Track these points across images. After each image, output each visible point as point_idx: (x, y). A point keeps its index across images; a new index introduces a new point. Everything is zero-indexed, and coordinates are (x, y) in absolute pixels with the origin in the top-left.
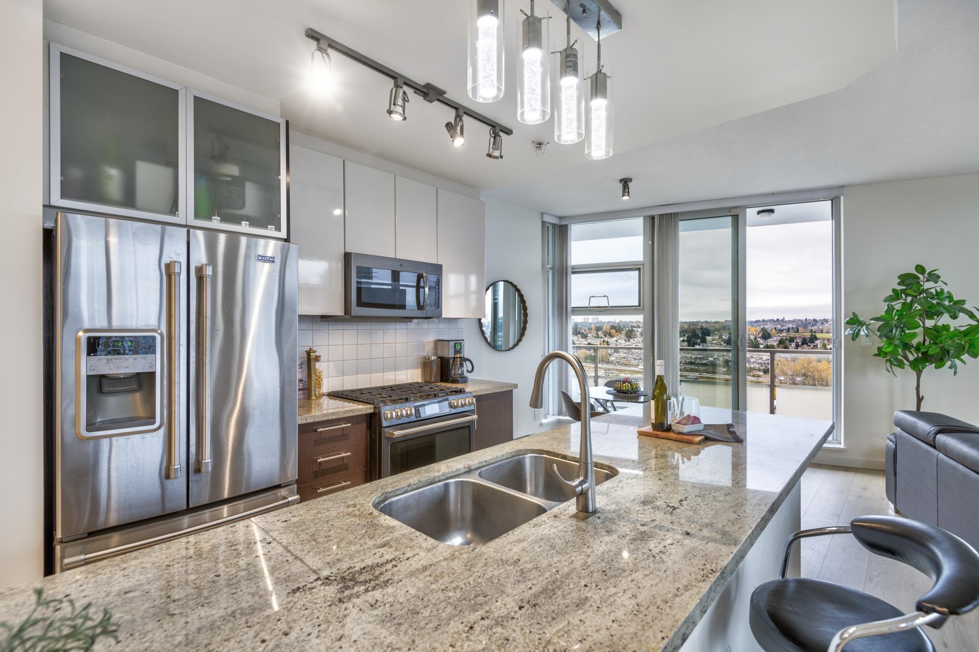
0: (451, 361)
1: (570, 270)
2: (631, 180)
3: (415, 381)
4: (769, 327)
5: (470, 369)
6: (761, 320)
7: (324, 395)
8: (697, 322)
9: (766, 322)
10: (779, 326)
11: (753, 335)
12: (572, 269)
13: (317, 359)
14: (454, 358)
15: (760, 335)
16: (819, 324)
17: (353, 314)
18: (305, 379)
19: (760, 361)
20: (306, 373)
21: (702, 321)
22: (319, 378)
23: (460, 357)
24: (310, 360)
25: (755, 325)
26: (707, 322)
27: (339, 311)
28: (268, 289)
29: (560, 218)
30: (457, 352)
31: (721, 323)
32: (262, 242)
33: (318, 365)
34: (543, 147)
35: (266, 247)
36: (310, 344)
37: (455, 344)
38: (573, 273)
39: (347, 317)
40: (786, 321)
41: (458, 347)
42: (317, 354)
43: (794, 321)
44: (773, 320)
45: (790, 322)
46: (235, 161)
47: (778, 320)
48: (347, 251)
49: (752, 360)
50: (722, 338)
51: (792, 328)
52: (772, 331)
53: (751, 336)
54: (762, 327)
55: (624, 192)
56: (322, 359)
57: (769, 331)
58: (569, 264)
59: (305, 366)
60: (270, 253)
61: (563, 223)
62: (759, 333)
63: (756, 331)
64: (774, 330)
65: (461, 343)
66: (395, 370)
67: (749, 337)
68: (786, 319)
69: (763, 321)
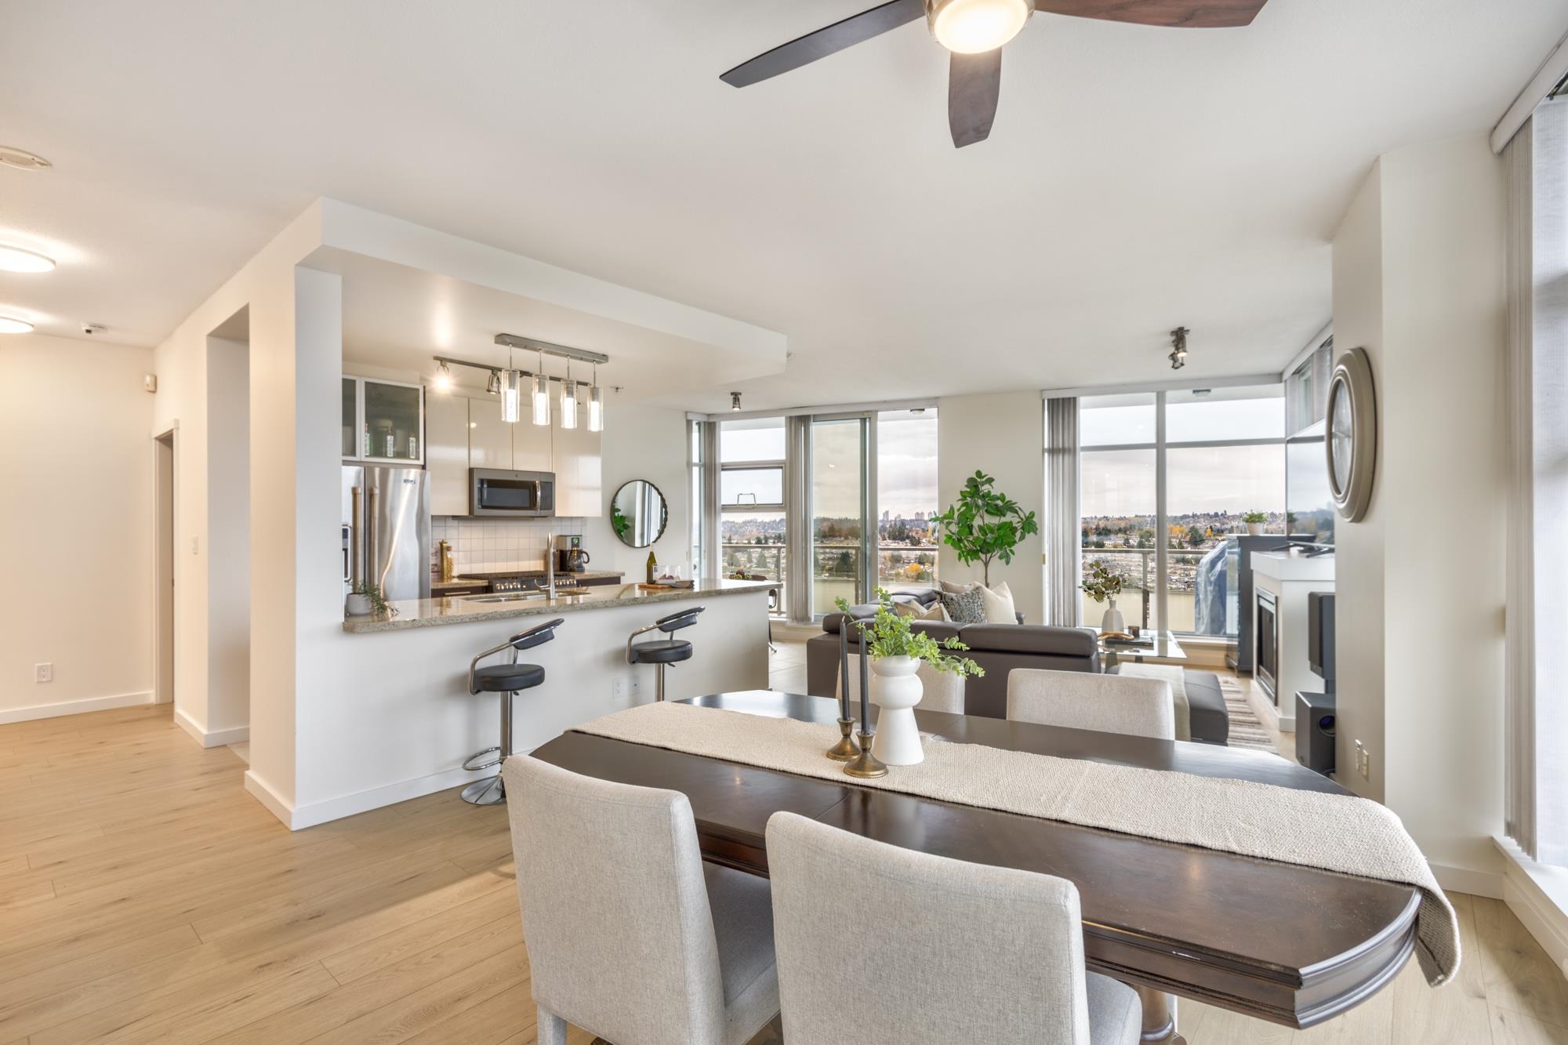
0: (569, 554)
1: (718, 468)
2: (740, 394)
3: (538, 569)
4: (1202, 526)
5: (586, 560)
6: (1191, 515)
7: (454, 577)
8: (1092, 518)
9: (1198, 517)
10: (1218, 525)
11: (1177, 538)
12: (722, 466)
13: (449, 549)
14: (572, 551)
15: (1188, 539)
16: (1279, 521)
17: (475, 514)
18: (439, 564)
19: (1186, 579)
20: (439, 559)
21: (1098, 516)
22: (450, 564)
23: (577, 550)
24: (443, 550)
25: (1181, 523)
26: (1106, 518)
27: (465, 512)
28: (410, 501)
29: (709, 415)
30: (573, 545)
31: (1129, 519)
32: (405, 471)
33: (449, 555)
34: (619, 390)
35: (408, 473)
36: (443, 538)
37: (572, 539)
38: (723, 470)
39: (472, 516)
40: (1229, 517)
41: (576, 541)
42: (448, 545)
43: (1241, 516)
44: (1208, 514)
45: (1234, 517)
46: (389, 417)
47: (1216, 515)
48: (472, 466)
49: (1175, 577)
50: (1129, 543)
51: (1237, 527)
52: (1206, 532)
53: (1174, 540)
54: (1191, 525)
55: (734, 403)
56: (453, 549)
57: (1201, 532)
58: (717, 461)
59: (439, 554)
60: (411, 478)
61: (711, 420)
62: (1187, 535)
63: (1182, 532)
64: (1209, 530)
65: (578, 539)
66: (518, 560)
67: (1170, 542)
68: (1228, 514)
69: (1194, 516)
